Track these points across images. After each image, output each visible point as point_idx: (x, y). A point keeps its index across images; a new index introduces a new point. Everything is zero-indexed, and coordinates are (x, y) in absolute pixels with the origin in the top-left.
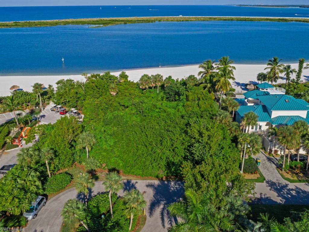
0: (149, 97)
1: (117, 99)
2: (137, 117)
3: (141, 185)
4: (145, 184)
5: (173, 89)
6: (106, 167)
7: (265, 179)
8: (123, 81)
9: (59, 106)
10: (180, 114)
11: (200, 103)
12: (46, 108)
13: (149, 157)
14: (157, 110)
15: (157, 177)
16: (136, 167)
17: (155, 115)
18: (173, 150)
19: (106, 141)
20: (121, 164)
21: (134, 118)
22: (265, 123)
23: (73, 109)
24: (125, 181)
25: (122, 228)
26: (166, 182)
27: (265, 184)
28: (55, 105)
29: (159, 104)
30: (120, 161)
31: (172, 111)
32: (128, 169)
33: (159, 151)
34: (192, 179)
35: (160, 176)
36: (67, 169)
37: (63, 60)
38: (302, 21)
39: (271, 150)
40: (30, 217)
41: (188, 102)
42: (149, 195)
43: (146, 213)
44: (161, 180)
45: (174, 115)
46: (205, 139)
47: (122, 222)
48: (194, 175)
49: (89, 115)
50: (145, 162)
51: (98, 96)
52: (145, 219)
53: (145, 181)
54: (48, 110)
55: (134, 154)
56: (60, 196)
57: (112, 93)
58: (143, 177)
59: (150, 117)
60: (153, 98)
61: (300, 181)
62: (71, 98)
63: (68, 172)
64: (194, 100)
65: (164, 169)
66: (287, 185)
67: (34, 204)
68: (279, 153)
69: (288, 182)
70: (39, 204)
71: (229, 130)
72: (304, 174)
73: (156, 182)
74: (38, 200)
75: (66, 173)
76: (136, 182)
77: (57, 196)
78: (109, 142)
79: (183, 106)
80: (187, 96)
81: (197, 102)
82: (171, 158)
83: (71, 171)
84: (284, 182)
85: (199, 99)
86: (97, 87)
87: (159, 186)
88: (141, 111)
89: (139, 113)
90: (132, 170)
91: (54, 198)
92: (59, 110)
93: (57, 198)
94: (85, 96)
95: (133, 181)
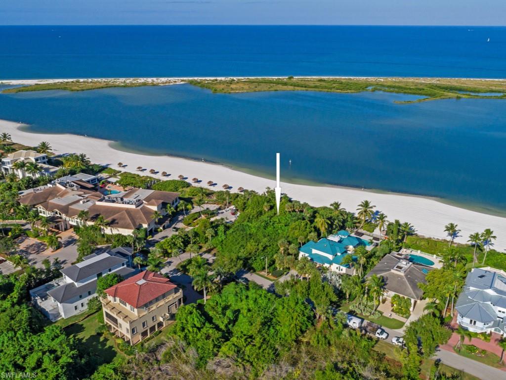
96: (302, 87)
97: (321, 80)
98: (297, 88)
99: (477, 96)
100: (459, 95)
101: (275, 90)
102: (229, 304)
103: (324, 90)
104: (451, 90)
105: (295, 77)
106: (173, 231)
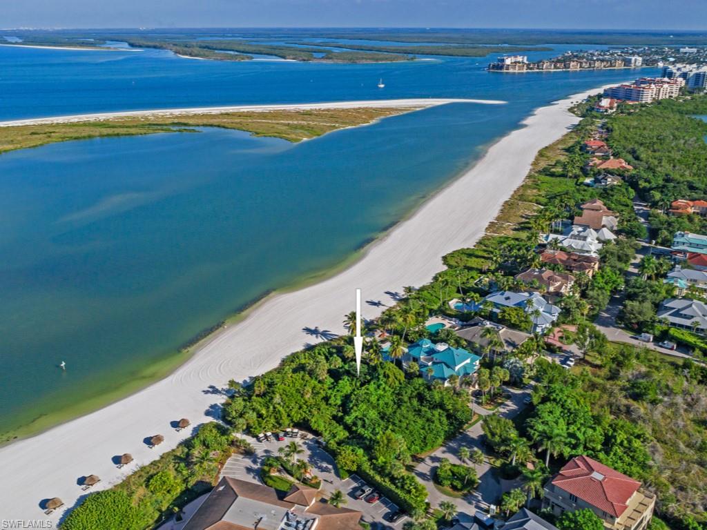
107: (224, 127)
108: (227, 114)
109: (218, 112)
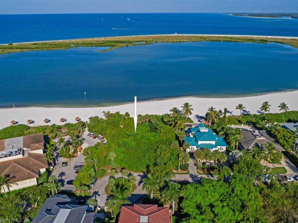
0: (141, 129)
1: (124, 130)
2: (134, 142)
3: (135, 174)
4: (137, 175)
5: (154, 125)
6: (120, 167)
7: (189, 173)
8: (127, 117)
9: (92, 133)
10: (156, 140)
11: (167, 135)
12: (84, 134)
13: (139, 163)
14: (145, 138)
15: (143, 172)
16: (133, 167)
17: (144, 141)
18: (150, 160)
19: (120, 156)
20: (127, 166)
21: (133, 143)
22: (196, 147)
23: (100, 135)
24: (129, 173)
25: (128, 190)
26: (146, 174)
27: (188, 175)
28: (89, 133)
29: (145, 135)
30: (126, 165)
31: (152, 138)
32: (130, 168)
33: (143, 160)
34: (153, 172)
35: (144, 171)
36: (102, 168)
37: (85, 93)
38: (279, 42)
39: (197, 160)
40: (92, 186)
41: (161, 134)
42: (139, 179)
43: (137, 185)
44: (144, 173)
45: (153, 141)
46: (162, 156)
47: (128, 187)
48: (154, 170)
49: (110, 140)
50: (137, 165)
51: (113, 127)
52: (136, 187)
53: (137, 173)
54: (85, 135)
55: (133, 162)
56: (102, 179)
57: (121, 126)
58: (136, 171)
59: (141, 142)
60: (143, 130)
61: (204, 174)
62: (99, 129)
63: (103, 169)
64: (164, 133)
65: (145, 168)
66: (198, 176)
67: (93, 181)
68: (201, 161)
69: (198, 174)
70: (95, 181)
71: (176, 150)
72: (207, 171)
73: (142, 174)
74: (95, 180)
75: (102, 169)
76: (134, 174)
77: (101, 179)
78: (121, 156)
79: (158, 136)
80: (160, 131)
81: (165, 134)
82: (148, 164)
83: (104, 169)
84: (197, 174)
85: (166, 133)
86: (112, 122)
87: (143, 175)
88: (136, 139)
89: (135, 140)
90: (132, 169)
91: (100, 179)
92: (92, 135)
93: (101, 180)
94: (106, 128)
95: (132, 173)
96: (26, 49)
97: (34, 44)
98: (24, 50)
99: (135, 44)
100: (127, 45)
101: (8, 53)
102: (199, 203)
103: (44, 49)
104: (120, 42)
105: (13, 44)
106: (63, 166)
107: (283, 43)
108: (294, 39)
109: (290, 38)
